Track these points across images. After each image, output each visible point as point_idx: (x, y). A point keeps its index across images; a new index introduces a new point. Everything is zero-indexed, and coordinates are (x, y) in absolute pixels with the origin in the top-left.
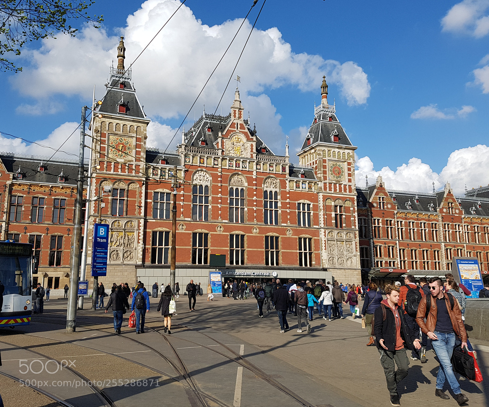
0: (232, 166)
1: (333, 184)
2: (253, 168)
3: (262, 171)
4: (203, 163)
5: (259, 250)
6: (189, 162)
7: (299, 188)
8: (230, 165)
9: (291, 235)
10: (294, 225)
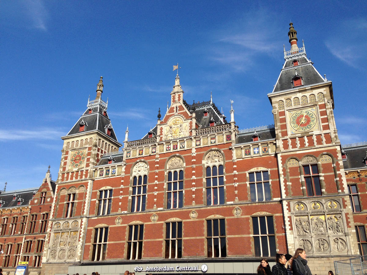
0: (170, 150)
1: (297, 138)
2: (191, 145)
3: (202, 146)
4: (142, 154)
5: (198, 238)
6: (130, 156)
7: (250, 154)
8: (167, 149)
9: (240, 215)
10: (245, 202)
